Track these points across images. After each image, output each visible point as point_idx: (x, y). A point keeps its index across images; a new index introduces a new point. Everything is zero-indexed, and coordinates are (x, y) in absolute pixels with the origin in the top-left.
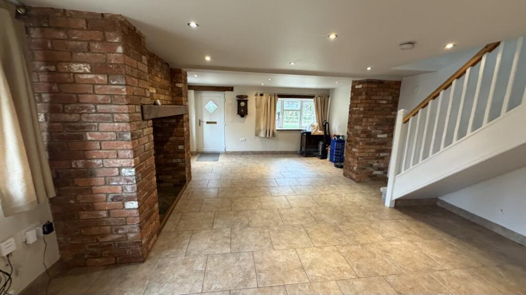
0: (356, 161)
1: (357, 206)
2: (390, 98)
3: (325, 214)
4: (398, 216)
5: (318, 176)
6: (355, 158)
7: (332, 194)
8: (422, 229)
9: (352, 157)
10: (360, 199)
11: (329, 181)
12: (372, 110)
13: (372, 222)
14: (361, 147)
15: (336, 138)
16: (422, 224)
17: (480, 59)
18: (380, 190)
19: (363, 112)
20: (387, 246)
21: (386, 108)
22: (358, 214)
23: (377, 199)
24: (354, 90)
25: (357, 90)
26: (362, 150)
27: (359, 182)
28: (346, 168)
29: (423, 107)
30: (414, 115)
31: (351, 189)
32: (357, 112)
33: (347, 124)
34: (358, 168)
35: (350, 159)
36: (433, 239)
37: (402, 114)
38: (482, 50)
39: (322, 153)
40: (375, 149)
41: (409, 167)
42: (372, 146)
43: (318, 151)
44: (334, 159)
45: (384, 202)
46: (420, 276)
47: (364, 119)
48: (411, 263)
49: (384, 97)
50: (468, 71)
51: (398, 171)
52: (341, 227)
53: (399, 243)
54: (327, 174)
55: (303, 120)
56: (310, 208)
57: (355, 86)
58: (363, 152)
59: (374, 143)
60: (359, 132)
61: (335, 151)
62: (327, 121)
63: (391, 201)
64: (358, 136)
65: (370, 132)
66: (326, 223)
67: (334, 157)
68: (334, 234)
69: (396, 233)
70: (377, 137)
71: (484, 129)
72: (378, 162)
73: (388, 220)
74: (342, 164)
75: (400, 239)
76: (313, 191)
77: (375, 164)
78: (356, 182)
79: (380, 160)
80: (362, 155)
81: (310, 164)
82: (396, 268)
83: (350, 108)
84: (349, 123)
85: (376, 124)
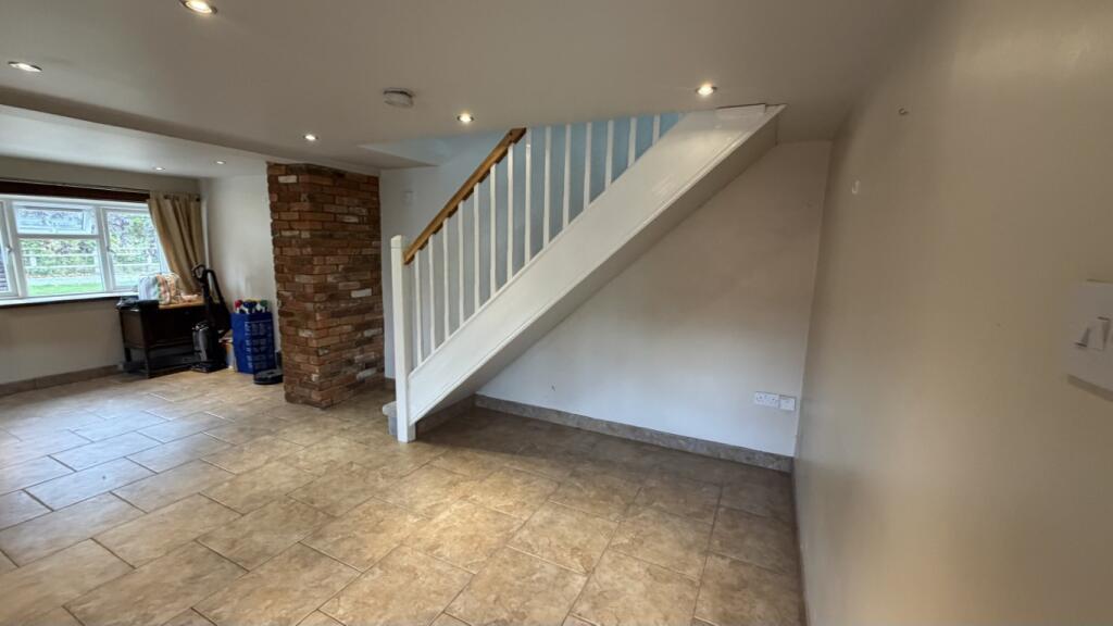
0: (313, 359)
1: (341, 468)
2: (364, 211)
3: (263, 530)
4: (427, 454)
5: (214, 424)
6: (309, 354)
7: (267, 462)
8: (472, 462)
9: (304, 352)
10: (343, 448)
11: (251, 428)
12: (331, 236)
13: (384, 492)
14: (320, 326)
15: (246, 310)
16: (468, 453)
17: (505, 153)
18: (380, 410)
19: (311, 243)
20: (431, 534)
21: (359, 232)
22: (351, 488)
23: (379, 433)
24: (274, 186)
25: (284, 188)
26: (323, 332)
27: (329, 405)
28: (289, 382)
29: (435, 232)
30: (421, 248)
31: (315, 432)
32: (294, 242)
33: (272, 273)
34: (323, 375)
35: (298, 358)
36: (491, 474)
37: (399, 245)
38: (504, 140)
39: (208, 357)
40: (352, 324)
41: (429, 353)
42: (344, 320)
43: (192, 353)
44: (250, 365)
45: (395, 436)
46: (498, 562)
47: (315, 259)
48: (480, 545)
49: (351, 209)
50: (493, 170)
51: (411, 366)
52: (318, 545)
53: (447, 513)
54: (240, 409)
55: (117, 265)
56: (206, 537)
57: (276, 177)
58: (327, 336)
59: (346, 313)
60: (309, 290)
61: (248, 342)
62: (208, 267)
63: (409, 429)
64: (306, 298)
65: (335, 287)
66: (272, 556)
67: (249, 358)
68: (307, 576)
69: (435, 494)
70: (351, 298)
71: (528, 268)
72: (362, 352)
73: (412, 472)
74: (277, 372)
75: (447, 503)
76: (208, 477)
77: (358, 357)
78: (324, 409)
79: (366, 347)
80: (324, 342)
81: (174, 394)
82: (461, 572)
83: (273, 233)
84: (278, 269)
85: (344, 269)
